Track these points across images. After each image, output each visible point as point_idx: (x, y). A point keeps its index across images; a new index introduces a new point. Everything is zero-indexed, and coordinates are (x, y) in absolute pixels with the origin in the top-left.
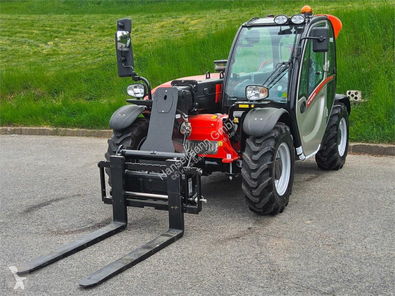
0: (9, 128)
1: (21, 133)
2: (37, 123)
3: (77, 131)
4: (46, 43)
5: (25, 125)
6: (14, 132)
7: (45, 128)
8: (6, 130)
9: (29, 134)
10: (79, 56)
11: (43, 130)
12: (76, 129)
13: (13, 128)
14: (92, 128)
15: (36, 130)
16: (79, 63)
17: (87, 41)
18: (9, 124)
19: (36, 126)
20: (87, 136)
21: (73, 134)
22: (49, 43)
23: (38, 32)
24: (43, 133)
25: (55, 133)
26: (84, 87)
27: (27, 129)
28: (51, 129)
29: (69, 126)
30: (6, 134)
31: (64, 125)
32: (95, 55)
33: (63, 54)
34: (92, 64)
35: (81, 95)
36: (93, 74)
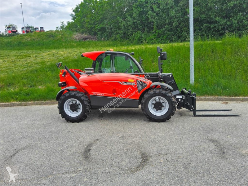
2: (8, 100)
3: (33, 103)
7: (13, 103)
9: (5, 107)
10: (13, 68)
11: (13, 104)
12: (32, 102)
14: (41, 101)
15: (8, 104)
16: (16, 70)
17: (13, 61)
19: (7, 102)
20: (40, 105)
21: (31, 104)
24: (13, 105)
25: (20, 105)
26: (25, 81)
27: (3, 104)
28: (17, 103)
29: (28, 101)
31: (24, 100)
32: (22, 67)
33: (3, 67)
34: (23, 71)
35: (25, 85)
36: (27, 76)
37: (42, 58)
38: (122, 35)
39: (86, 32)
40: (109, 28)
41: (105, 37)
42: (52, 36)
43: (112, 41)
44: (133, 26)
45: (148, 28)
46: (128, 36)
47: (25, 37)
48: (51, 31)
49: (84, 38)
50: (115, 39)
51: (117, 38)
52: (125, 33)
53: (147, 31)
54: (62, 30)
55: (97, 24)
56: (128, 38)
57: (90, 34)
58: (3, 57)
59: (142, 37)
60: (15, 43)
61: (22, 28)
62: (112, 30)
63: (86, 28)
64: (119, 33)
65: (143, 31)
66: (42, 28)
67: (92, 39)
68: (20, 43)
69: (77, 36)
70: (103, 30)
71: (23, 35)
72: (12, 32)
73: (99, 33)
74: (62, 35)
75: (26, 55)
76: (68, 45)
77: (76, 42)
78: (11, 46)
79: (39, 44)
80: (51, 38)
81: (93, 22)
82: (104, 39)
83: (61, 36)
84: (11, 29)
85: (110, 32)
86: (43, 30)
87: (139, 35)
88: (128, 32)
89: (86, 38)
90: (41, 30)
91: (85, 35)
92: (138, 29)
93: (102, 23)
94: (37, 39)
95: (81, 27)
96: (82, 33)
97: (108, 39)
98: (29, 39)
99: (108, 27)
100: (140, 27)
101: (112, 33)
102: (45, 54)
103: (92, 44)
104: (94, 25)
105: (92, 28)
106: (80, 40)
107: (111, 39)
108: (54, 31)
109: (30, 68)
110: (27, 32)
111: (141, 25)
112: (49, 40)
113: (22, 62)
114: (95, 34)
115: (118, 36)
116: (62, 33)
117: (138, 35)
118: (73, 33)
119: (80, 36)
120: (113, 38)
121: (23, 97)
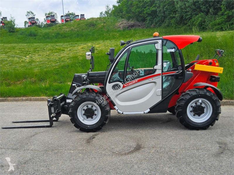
0: (24, 98)
1: (31, 100)
2: (39, 95)
4: (26, 57)
5: (32, 96)
6: (27, 100)
7: (43, 97)
8: (23, 99)
9: (35, 101)
10: (47, 62)
11: (43, 98)
13: (26, 98)
15: (39, 98)
16: (48, 65)
17: (47, 56)
18: (24, 96)
19: (38, 96)
22: (27, 57)
23: (19, 52)
24: (43, 100)
26: (56, 77)
27: (34, 98)
28: (47, 98)
30: (23, 101)
31: (53, 95)
32: (55, 61)
33: (38, 62)
34: (55, 66)
35: (55, 81)
36: (58, 71)
37: (76, 52)
38: (178, 19)
39: (132, 18)
40: (162, 11)
41: (156, 23)
42: (93, 25)
43: (165, 27)
44: (193, 7)
45: (214, 9)
46: (186, 20)
47: (64, 27)
48: (92, 18)
49: (129, 26)
50: (168, 26)
51: (171, 24)
52: (182, 17)
53: (212, 13)
54: (106, 16)
55: (147, 7)
56: (186, 24)
57: (138, 20)
58: (38, 51)
59: (204, 22)
60: (53, 34)
61: (62, 16)
62: (165, 14)
63: (133, 12)
64: (174, 17)
65: (207, 13)
66: (82, 15)
67: (139, 26)
68: (58, 34)
69: (122, 23)
70: (154, 14)
71: (63, 25)
72: (51, 21)
73: (148, 18)
74: (104, 23)
75: (60, 49)
76: (109, 35)
77: (119, 31)
78: (48, 38)
79: (78, 35)
80: (92, 28)
81: (141, 5)
82: (155, 26)
83: (102, 24)
84: (49, 19)
85: (163, 16)
86: (84, 18)
87: (200, 19)
88: (186, 15)
89: (132, 26)
90: (82, 18)
91: (131, 22)
92: (201, 11)
93: (154, 5)
94: (76, 30)
95: (128, 12)
96: (128, 19)
97: (160, 26)
98: (67, 30)
99: (160, 10)
100: (203, 8)
101: (165, 17)
102: (80, 48)
103: (139, 33)
104: (143, 9)
105: (140, 12)
106: (125, 29)
107: (163, 25)
108: (95, 18)
109: (62, 64)
110: (66, 21)
111: (205, 6)
112: (89, 30)
113: (56, 56)
114: (144, 20)
115: (173, 21)
116: (105, 21)
117: (198, 18)
118: (118, 20)
119: (125, 24)
120: (166, 24)
121: (52, 92)
